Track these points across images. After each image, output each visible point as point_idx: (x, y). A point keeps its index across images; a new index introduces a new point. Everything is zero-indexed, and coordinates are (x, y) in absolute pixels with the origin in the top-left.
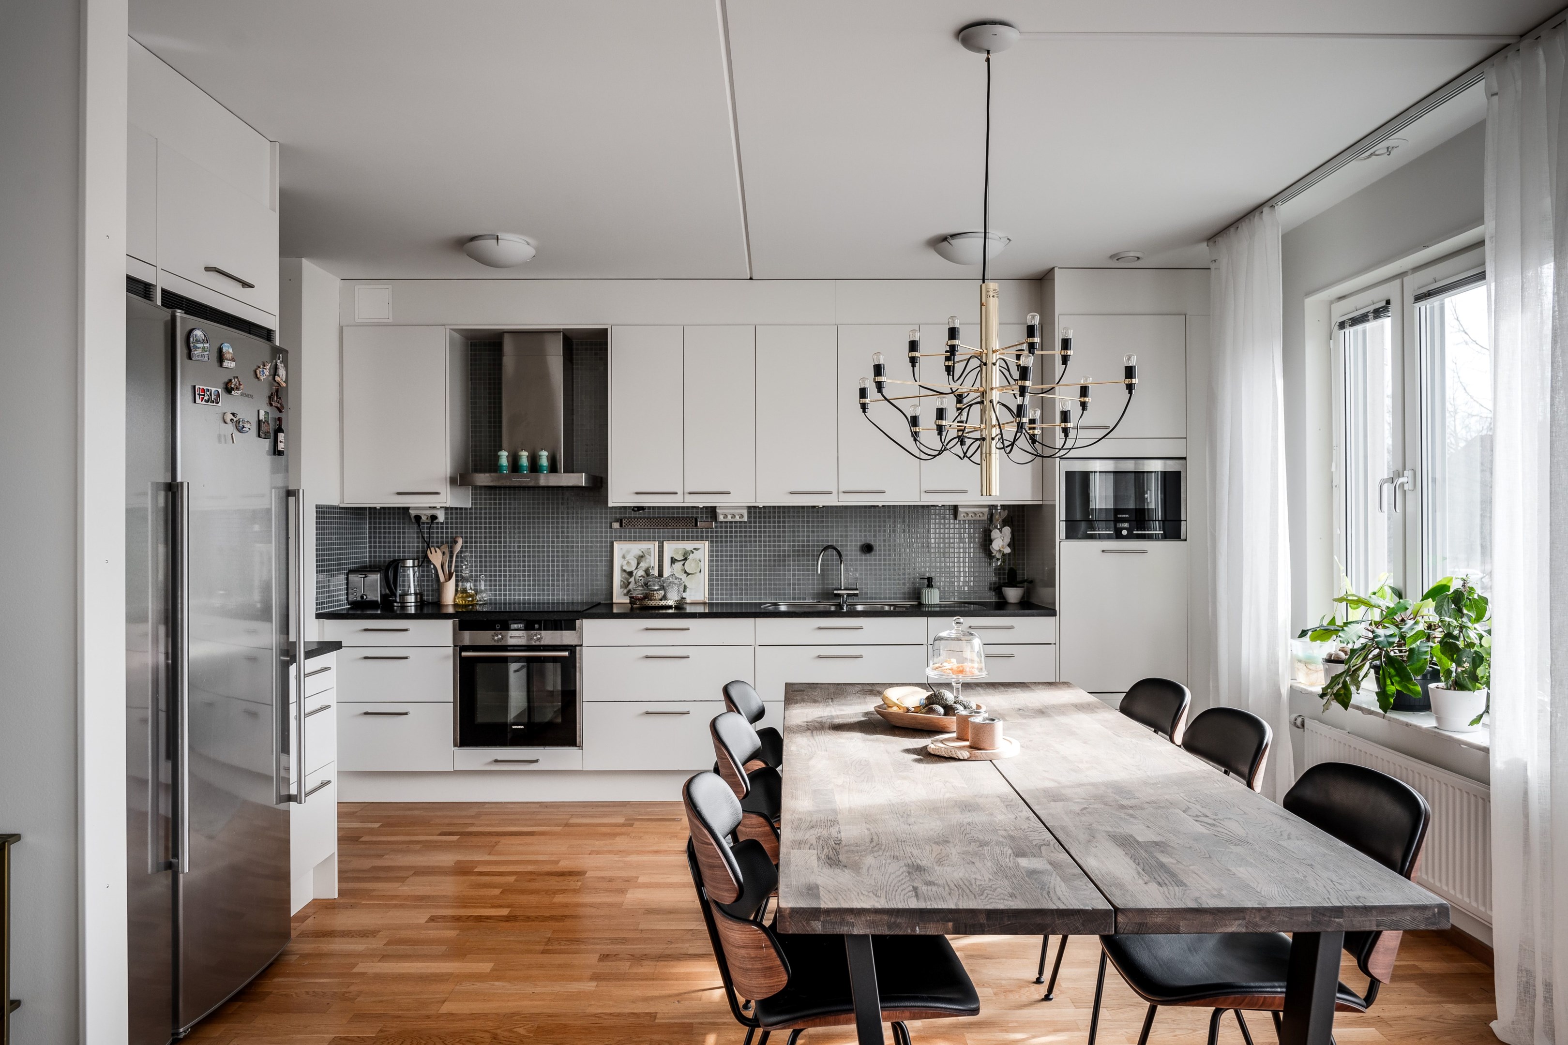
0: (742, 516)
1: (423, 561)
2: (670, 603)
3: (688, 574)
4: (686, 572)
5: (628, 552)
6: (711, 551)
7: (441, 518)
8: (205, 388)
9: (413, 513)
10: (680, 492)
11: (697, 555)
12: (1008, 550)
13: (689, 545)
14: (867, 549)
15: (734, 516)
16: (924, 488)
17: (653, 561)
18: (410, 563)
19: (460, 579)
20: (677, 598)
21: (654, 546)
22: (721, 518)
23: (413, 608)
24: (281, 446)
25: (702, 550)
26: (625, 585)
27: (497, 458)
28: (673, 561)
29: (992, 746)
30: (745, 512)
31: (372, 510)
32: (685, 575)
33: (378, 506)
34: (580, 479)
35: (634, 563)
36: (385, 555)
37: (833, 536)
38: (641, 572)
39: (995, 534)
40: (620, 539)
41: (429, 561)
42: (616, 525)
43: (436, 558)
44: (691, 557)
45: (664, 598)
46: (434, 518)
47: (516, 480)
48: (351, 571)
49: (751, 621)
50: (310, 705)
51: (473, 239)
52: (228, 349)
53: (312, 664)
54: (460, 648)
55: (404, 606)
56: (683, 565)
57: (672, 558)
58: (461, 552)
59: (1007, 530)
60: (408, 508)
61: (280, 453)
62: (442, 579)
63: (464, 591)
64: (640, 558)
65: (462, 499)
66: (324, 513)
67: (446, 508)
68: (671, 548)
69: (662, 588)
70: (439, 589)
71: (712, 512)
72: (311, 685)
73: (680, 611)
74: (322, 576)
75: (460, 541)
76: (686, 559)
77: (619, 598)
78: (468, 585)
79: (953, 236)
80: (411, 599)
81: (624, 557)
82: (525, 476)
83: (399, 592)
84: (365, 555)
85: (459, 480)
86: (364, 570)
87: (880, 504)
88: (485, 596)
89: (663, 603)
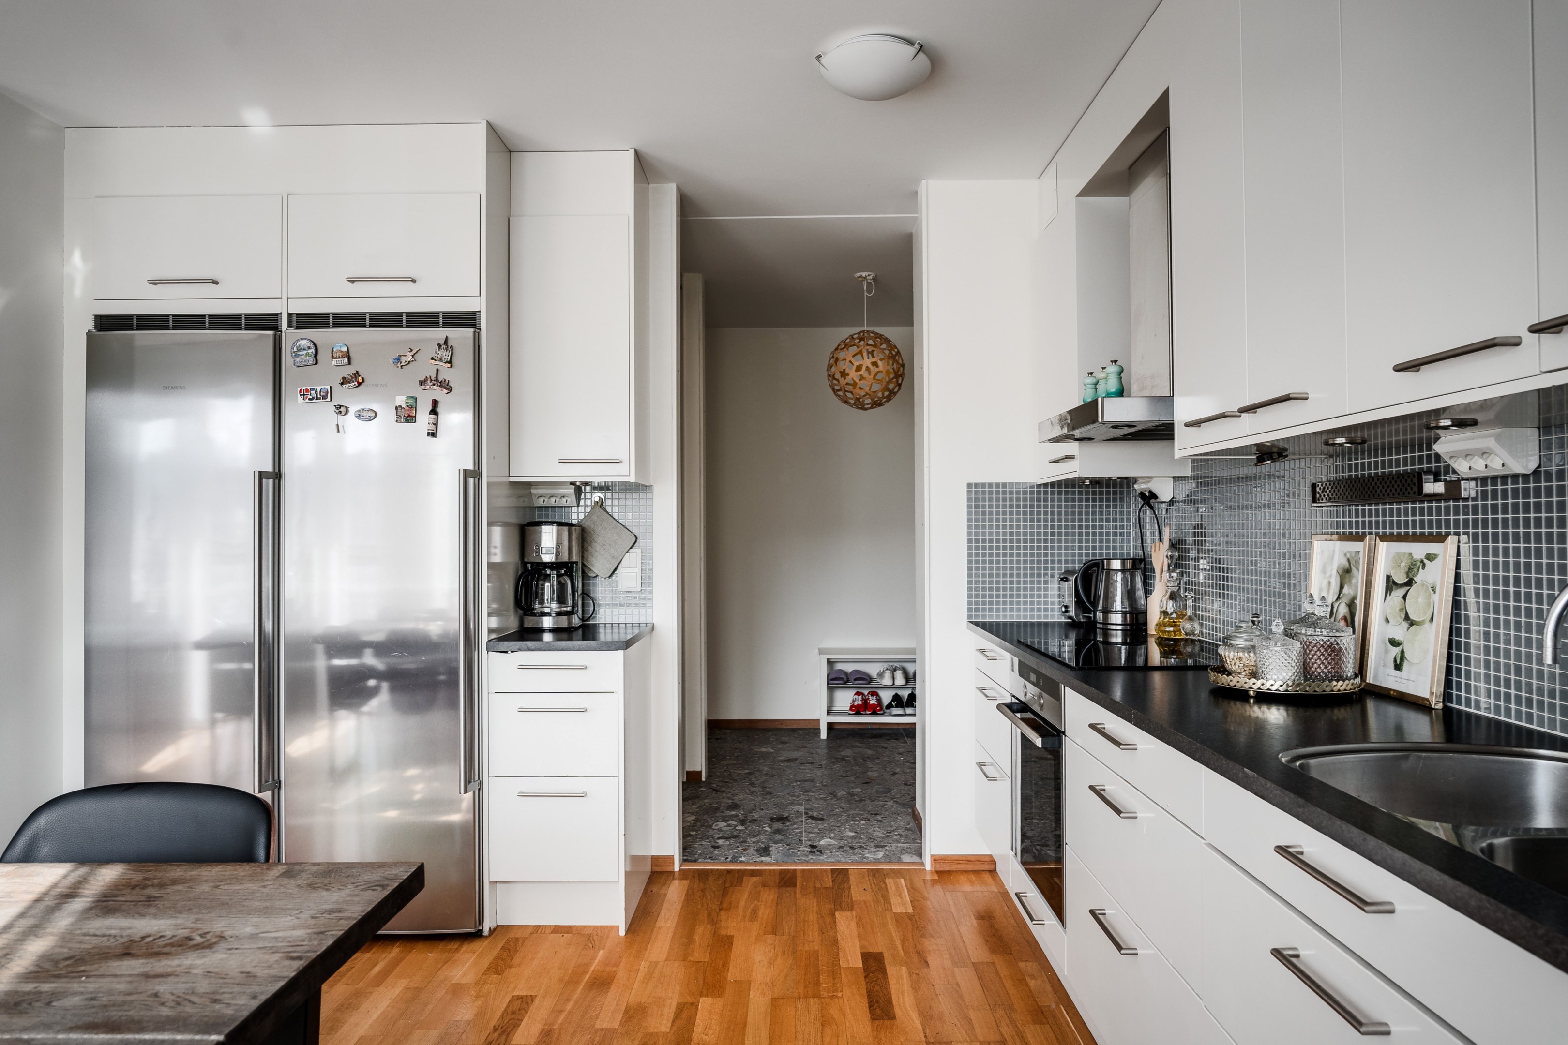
3: (1412, 623)
4: (1407, 618)
8: (309, 388)
9: (1138, 488)
11: (1431, 575)
17: (1360, 583)
18: (1116, 565)
21: (1363, 547)
23: (1119, 633)
25: (1440, 562)
28: (1391, 585)
32: (1405, 625)
44: (1419, 579)
56: (1404, 597)
57: (1388, 577)
63: (1167, 614)
70: (1146, 610)
76: (1410, 584)
83: (1100, 607)
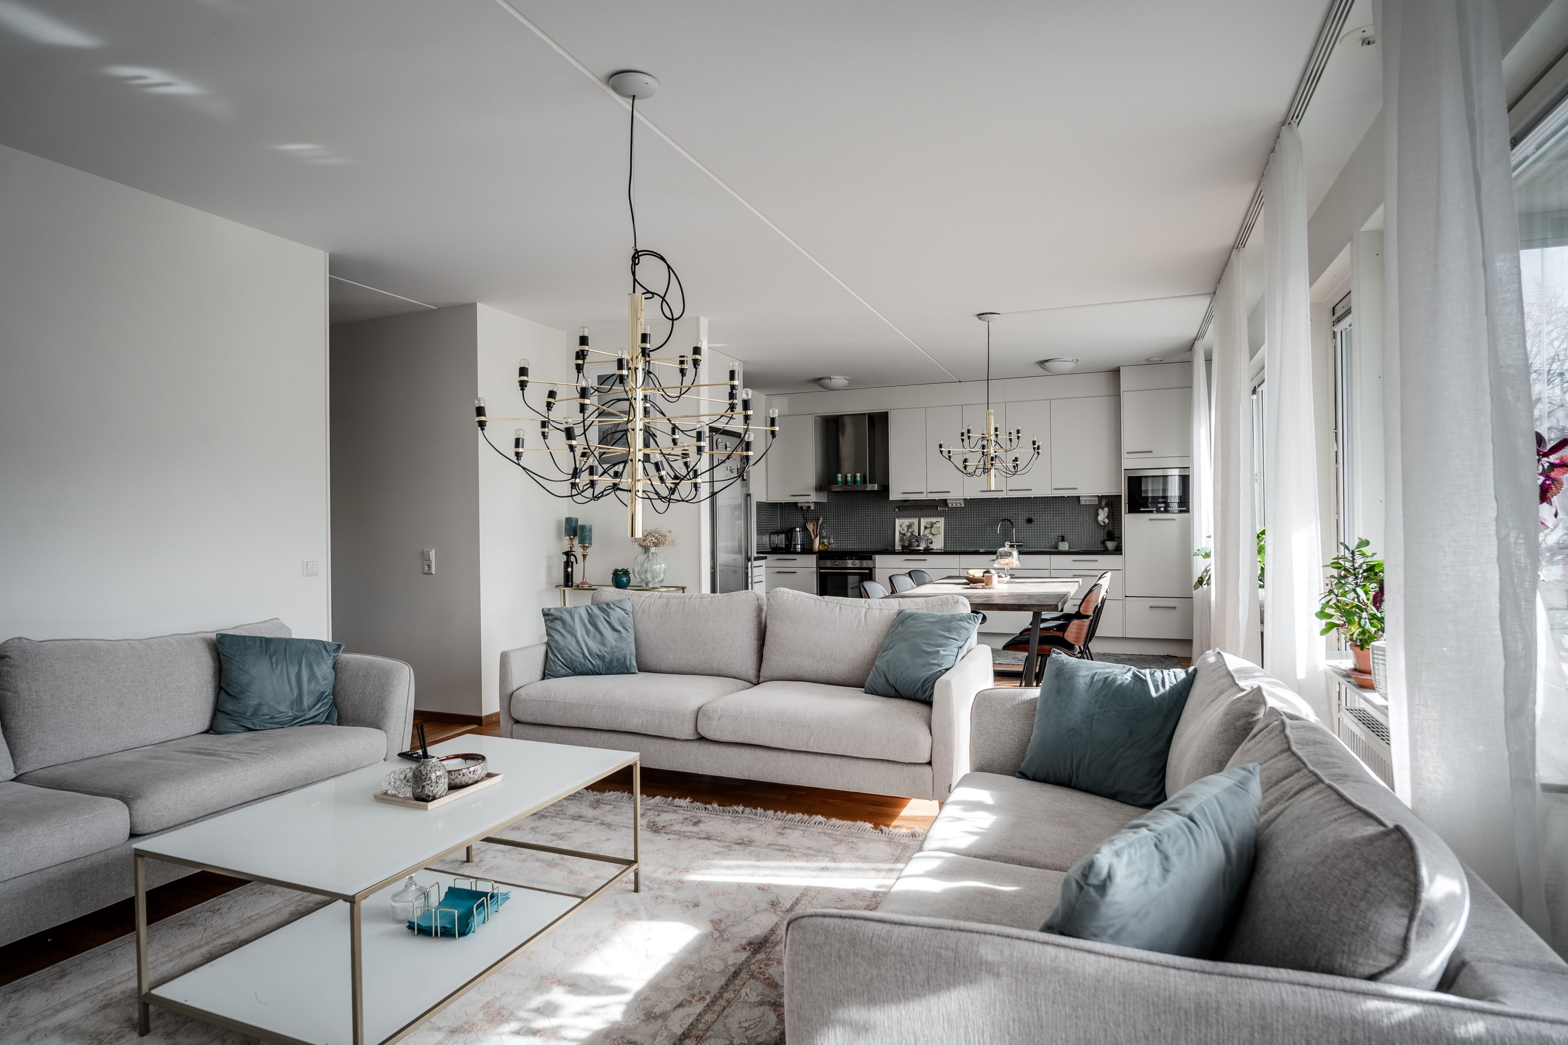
0: (961, 504)
1: (805, 529)
2: (921, 548)
3: (933, 535)
4: (932, 533)
5: (903, 523)
6: (945, 523)
7: (812, 508)
9: (799, 505)
10: (925, 492)
11: (938, 525)
12: (1107, 521)
13: (934, 520)
14: (1030, 521)
15: (956, 504)
16: (1053, 487)
17: (916, 528)
18: (798, 529)
19: (821, 538)
20: (925, 546)
21: (916, 521)
22: (950, 505)
23: (799, 550)
24: (745, 478)
25: (940, 522)
26: (902, 540)
27: (837, 477)
28: (926, 528)
29: (991, 583)
30: (962, 502)
31: (781, 503)
33: (783, 502)
34: (876, 487)
35: (906, 529)
36: (787, 526)
37: (1009, 514)
38: (909, 534)
39: (1100, 511)
40: (899, 517)
41: (807, 529)
42: (897, 510)
43: (810, 527)
44: (935, 525)
45: (918, 546)
46: (809, 507)
47: (848, 488)
48: (772, 533)
49: (957, 556)
50: (756, 579)
51: (821, 379)
52: (728, 444)
53: (756, 563)
54: (819, 567)
55: (795, 548)
56: (931, 530)
57: (925, 526)
58: (822, 524)
59: (1106, 509)
60: (797, 503)
61: (745, 480)
62: (813, 537)
63: (823, 543)
64: (909, 526)
65: (823, 498)
66: (760, 505)
67: (815, 503)
68: (924, 521)
69: (917, 541)
70: (812, 542)
71: (945, 502)
72: (756, 571)
73: (928, 551)
74: (759, 536)
75: (821, 519)
76: (932, 527)
77: (898, 547)
78: (826, 541)
79: (1046, 361)
80: (799, 546)
81: (901, 526)
82: (849, 486)
83: (793, 543)
84: (778, 525)
85: (819, 488)
86: (777, 533)
87: (1033, 496)
88: (833, 546)
89: (917, 548)
